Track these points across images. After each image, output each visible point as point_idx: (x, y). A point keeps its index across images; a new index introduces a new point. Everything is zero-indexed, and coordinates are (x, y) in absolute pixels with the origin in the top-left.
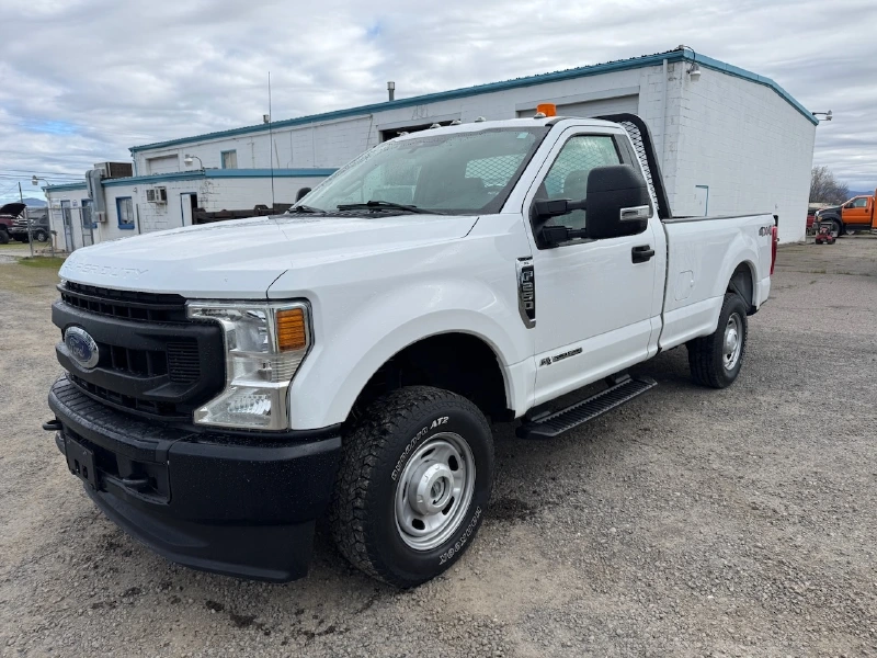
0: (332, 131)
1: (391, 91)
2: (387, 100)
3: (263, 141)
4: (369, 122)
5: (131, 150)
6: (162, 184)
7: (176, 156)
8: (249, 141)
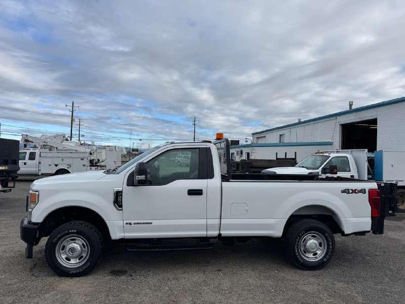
0: (320, 125)
1: (351, 105)
2: (348, 109)
3: (299, 130)
4: (335, 121)
5: (252, 134)
6: (242, 149)
7: (265, 136)
8: (289, 130)
